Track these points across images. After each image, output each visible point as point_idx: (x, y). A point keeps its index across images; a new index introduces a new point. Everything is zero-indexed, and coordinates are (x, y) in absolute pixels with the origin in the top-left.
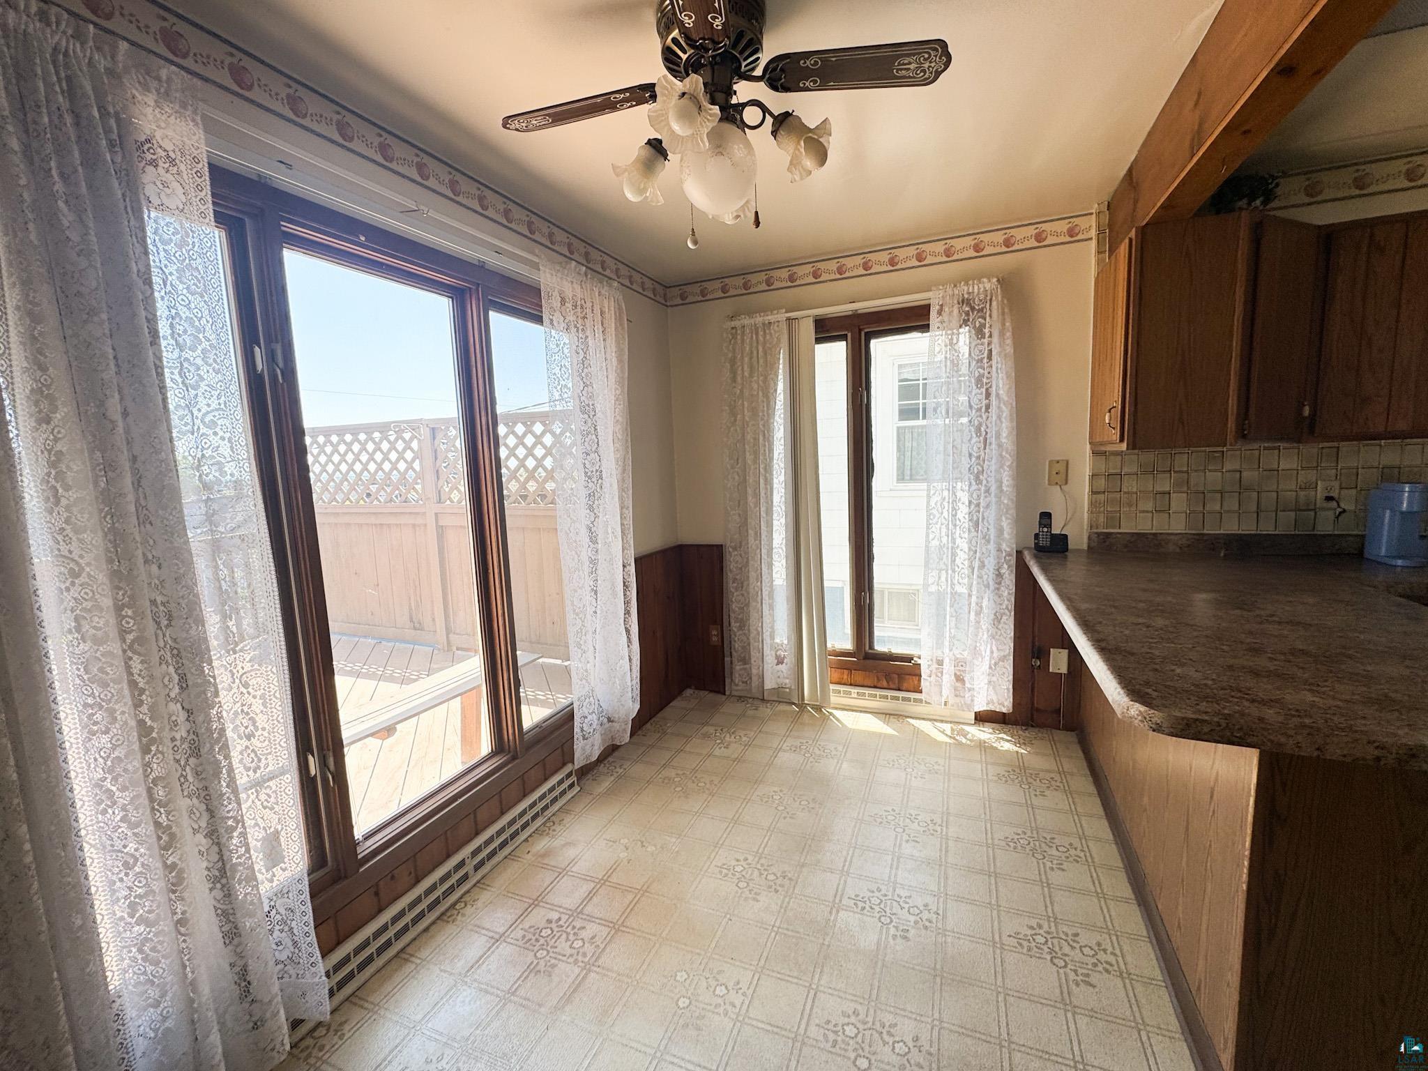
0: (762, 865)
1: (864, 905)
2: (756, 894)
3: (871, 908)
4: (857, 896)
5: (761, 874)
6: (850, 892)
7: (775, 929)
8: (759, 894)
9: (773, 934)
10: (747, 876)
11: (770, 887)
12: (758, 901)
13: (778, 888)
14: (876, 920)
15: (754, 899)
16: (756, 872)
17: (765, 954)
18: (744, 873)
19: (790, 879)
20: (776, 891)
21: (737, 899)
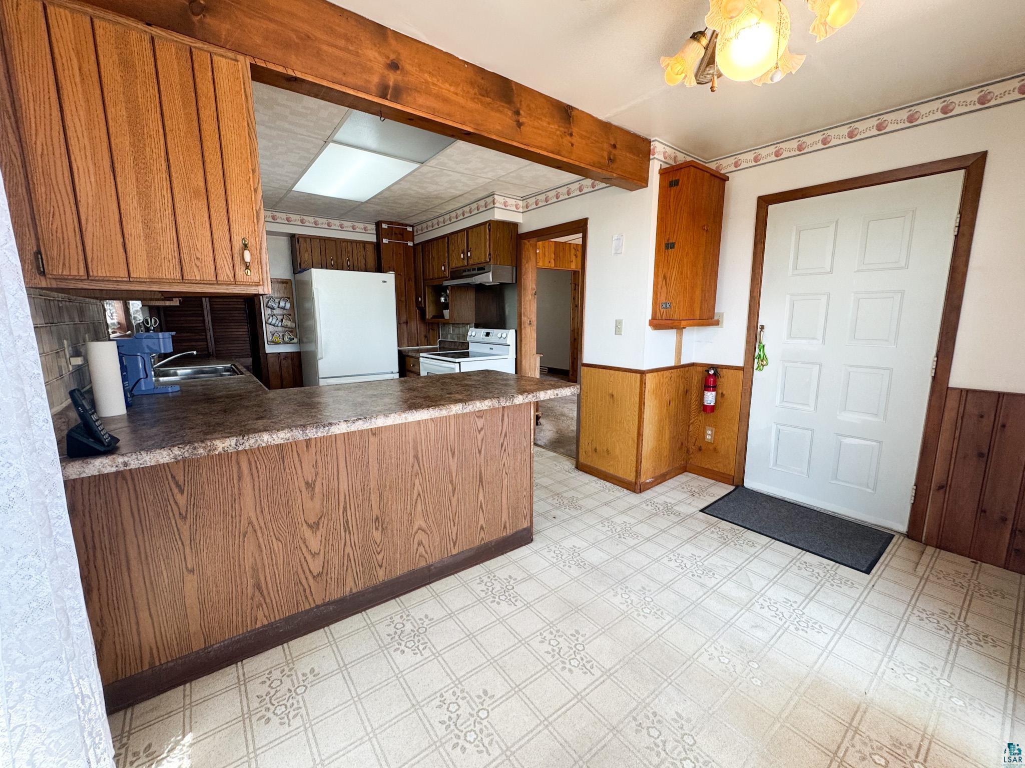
0: (658, 754)
1: (586, 664)
2: (677, 721)
3: (582, 659)
4: (585, 673)
5: (664, 742)
6: (589, 678)
7: (669, 681)
8: (673, 719)
9: (672, 678)
10: (680, 749)
11: (659, 722)
12: (677, 713)
13: (651, 715)
14: (586, 650)
15: (680, 716)
16: (669, 747)
17: (685, 667)
18: (683, 755)
19: (635, 719)
20: (655, 714)
21: (699, 726)
